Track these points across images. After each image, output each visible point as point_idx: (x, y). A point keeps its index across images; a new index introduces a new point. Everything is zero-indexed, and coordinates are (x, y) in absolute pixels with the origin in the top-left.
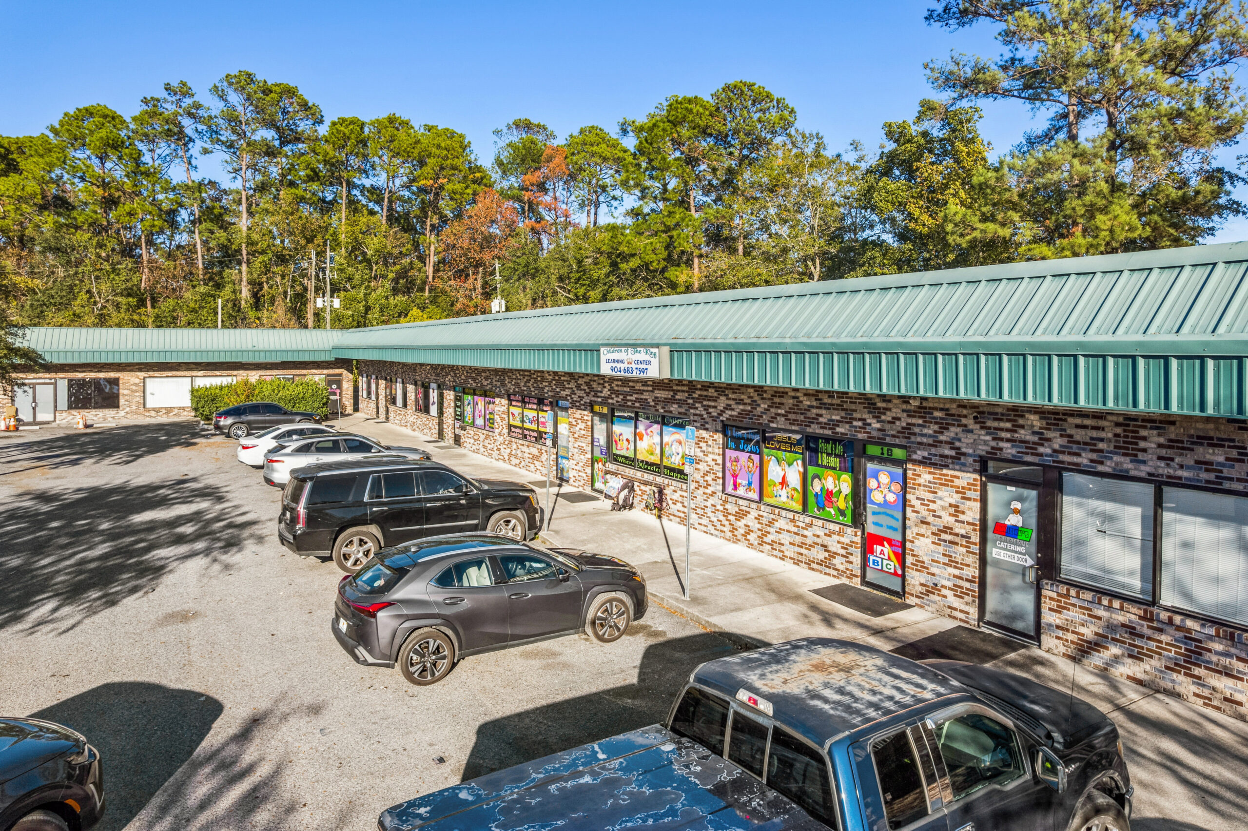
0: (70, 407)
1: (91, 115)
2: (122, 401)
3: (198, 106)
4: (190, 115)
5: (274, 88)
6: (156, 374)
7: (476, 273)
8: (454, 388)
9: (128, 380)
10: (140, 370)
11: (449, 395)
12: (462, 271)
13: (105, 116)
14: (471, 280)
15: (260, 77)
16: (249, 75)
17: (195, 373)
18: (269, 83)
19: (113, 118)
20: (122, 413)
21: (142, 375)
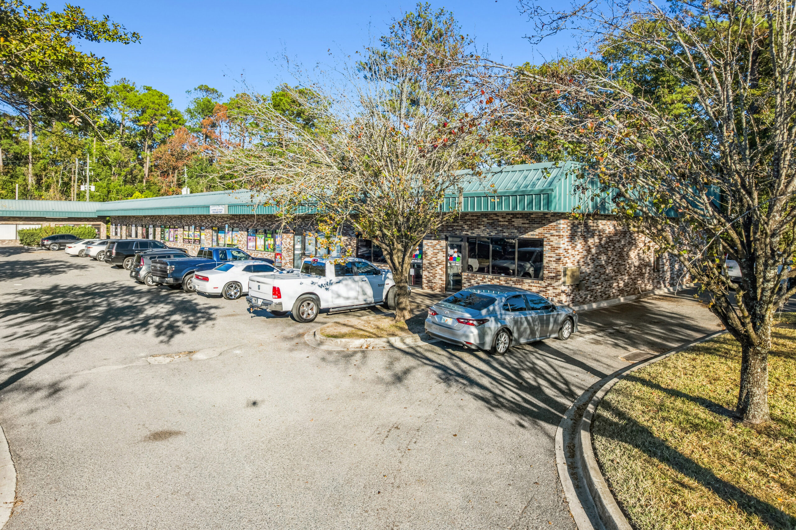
7: (173, 173)
8: (161, 226)
11: (158, 230)
12: (166, 172)
14: (171, 176)
17: (18, 223)
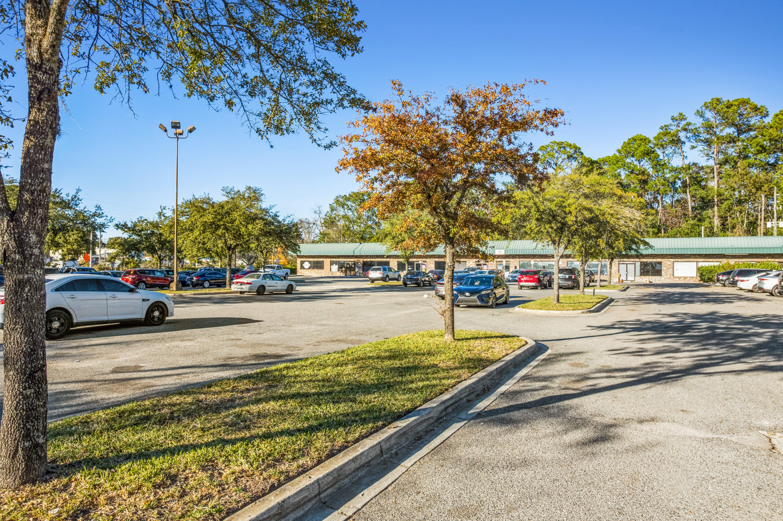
0: (641, 275)
1: (635, 140)
2: (663, 273)
3: (689, 124)
4: (685, 130)
5: (734, 103)
6: (679, 260)
9: (666, 262)
10: (671, 258)
13: (641, 140)
15: (725, 99)
16: (718, 100)
17: (698, 260)
18: (731, 101)
19: (645, 140)
20: (663, 278)
21: (672, 260)
